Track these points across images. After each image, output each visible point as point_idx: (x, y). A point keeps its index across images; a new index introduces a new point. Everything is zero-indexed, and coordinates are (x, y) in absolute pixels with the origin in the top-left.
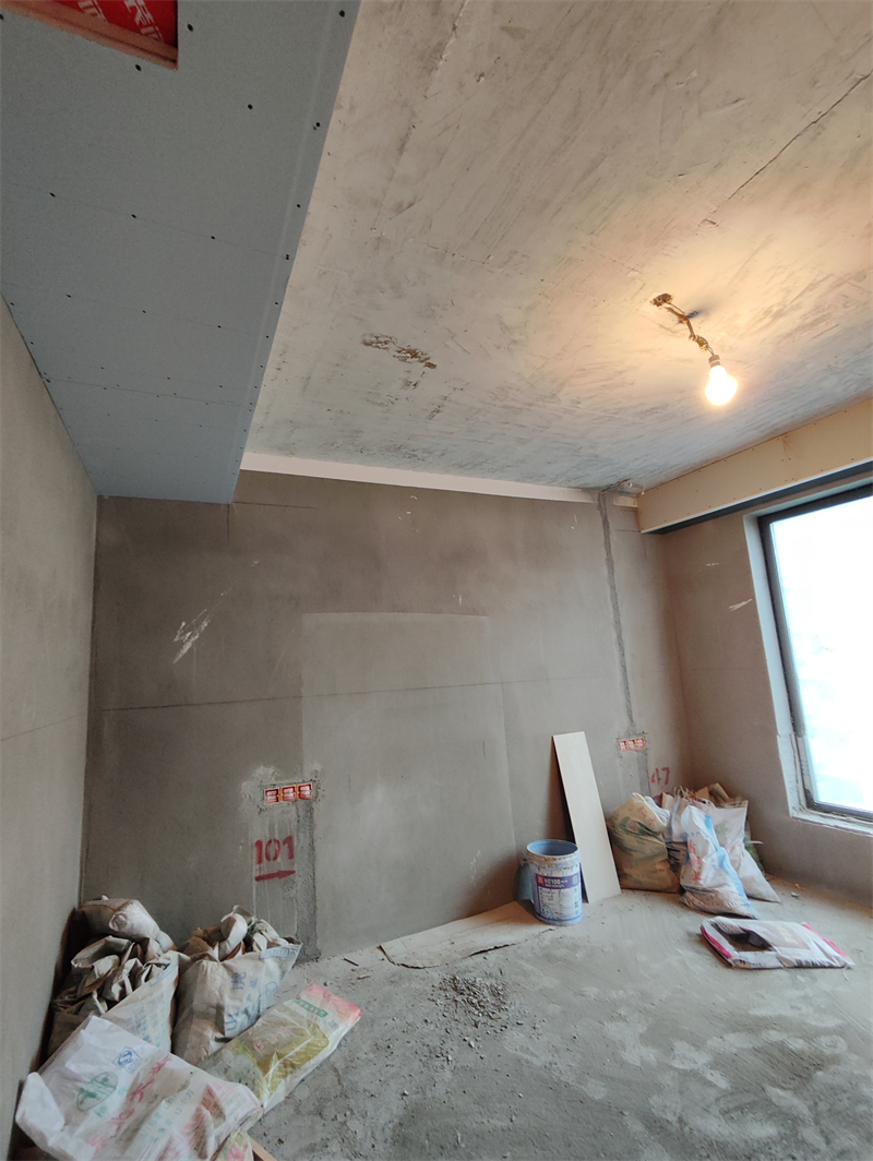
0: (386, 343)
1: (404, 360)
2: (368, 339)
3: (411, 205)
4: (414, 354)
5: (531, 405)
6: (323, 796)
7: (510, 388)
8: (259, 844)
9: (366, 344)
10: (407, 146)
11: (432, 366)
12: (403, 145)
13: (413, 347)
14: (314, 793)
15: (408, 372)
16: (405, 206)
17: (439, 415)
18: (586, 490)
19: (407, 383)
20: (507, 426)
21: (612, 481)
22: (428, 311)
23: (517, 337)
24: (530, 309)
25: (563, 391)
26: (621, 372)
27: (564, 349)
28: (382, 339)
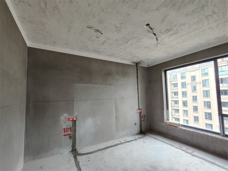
0: (92, 28)
1: (96, 32)
2: (88, 27)
4: (98, 31)
5: (123, 44)
6: (78, 120)
7: (118, 40)
8: (64, 129)
11: (102, 34)
13: (98, 29)
14: (76, 119)
15: (97, 34)
17: (104, 44)
19: (97, 37)
20: (118, 48)
21: (139, 61)
22: (101, 22)
23: (119, 30)
24: (122, 24)
25: (129, 42)
26: (140, 39)
27: (129, 33)
28: (91, 27)
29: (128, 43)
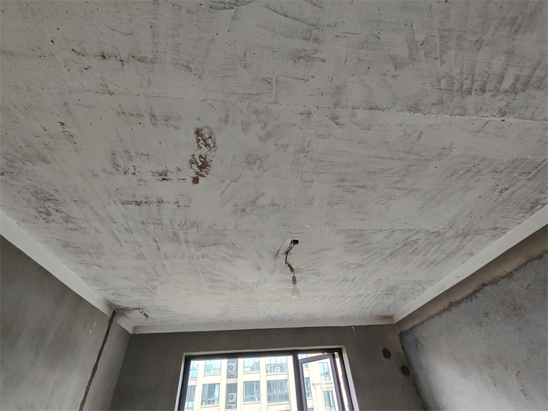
0: (207, 145)
1: (193, 163)
2: (205, 132)
3: (337, 124)
4: (204, 165)
5: (187, 242)
7: (198, 227)
9: (198, 132)
10: (373, 111)
11: (196, 181)
12: (374, 109)
15: (179, 170)
16: (336, 121)
17: (134, 206)
18: (110, 305)
19: (163, 174)
20: (153, 243)
21: (132, 306)
22: (252, 160)
23: (248, 210)
24: (274, 205)
25: (208, 248)
26: (239, 257)
27: (247, 231)
28: (209, 141)
29: (205, 248)
